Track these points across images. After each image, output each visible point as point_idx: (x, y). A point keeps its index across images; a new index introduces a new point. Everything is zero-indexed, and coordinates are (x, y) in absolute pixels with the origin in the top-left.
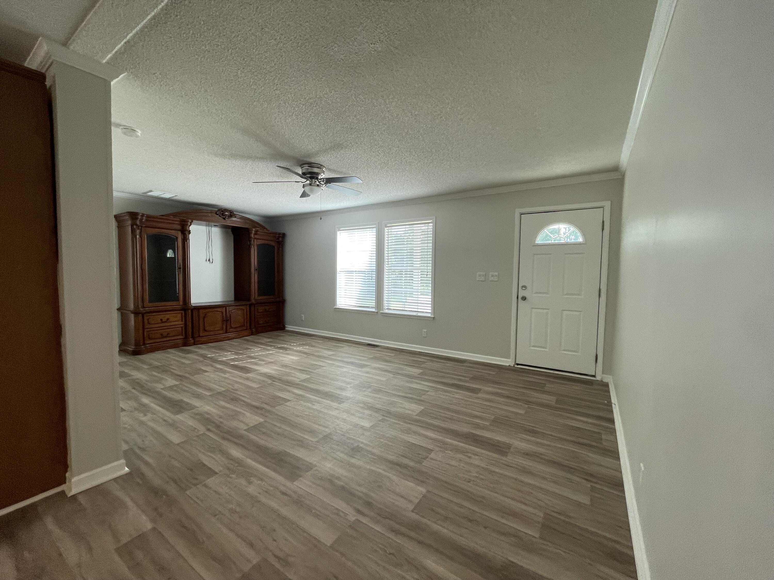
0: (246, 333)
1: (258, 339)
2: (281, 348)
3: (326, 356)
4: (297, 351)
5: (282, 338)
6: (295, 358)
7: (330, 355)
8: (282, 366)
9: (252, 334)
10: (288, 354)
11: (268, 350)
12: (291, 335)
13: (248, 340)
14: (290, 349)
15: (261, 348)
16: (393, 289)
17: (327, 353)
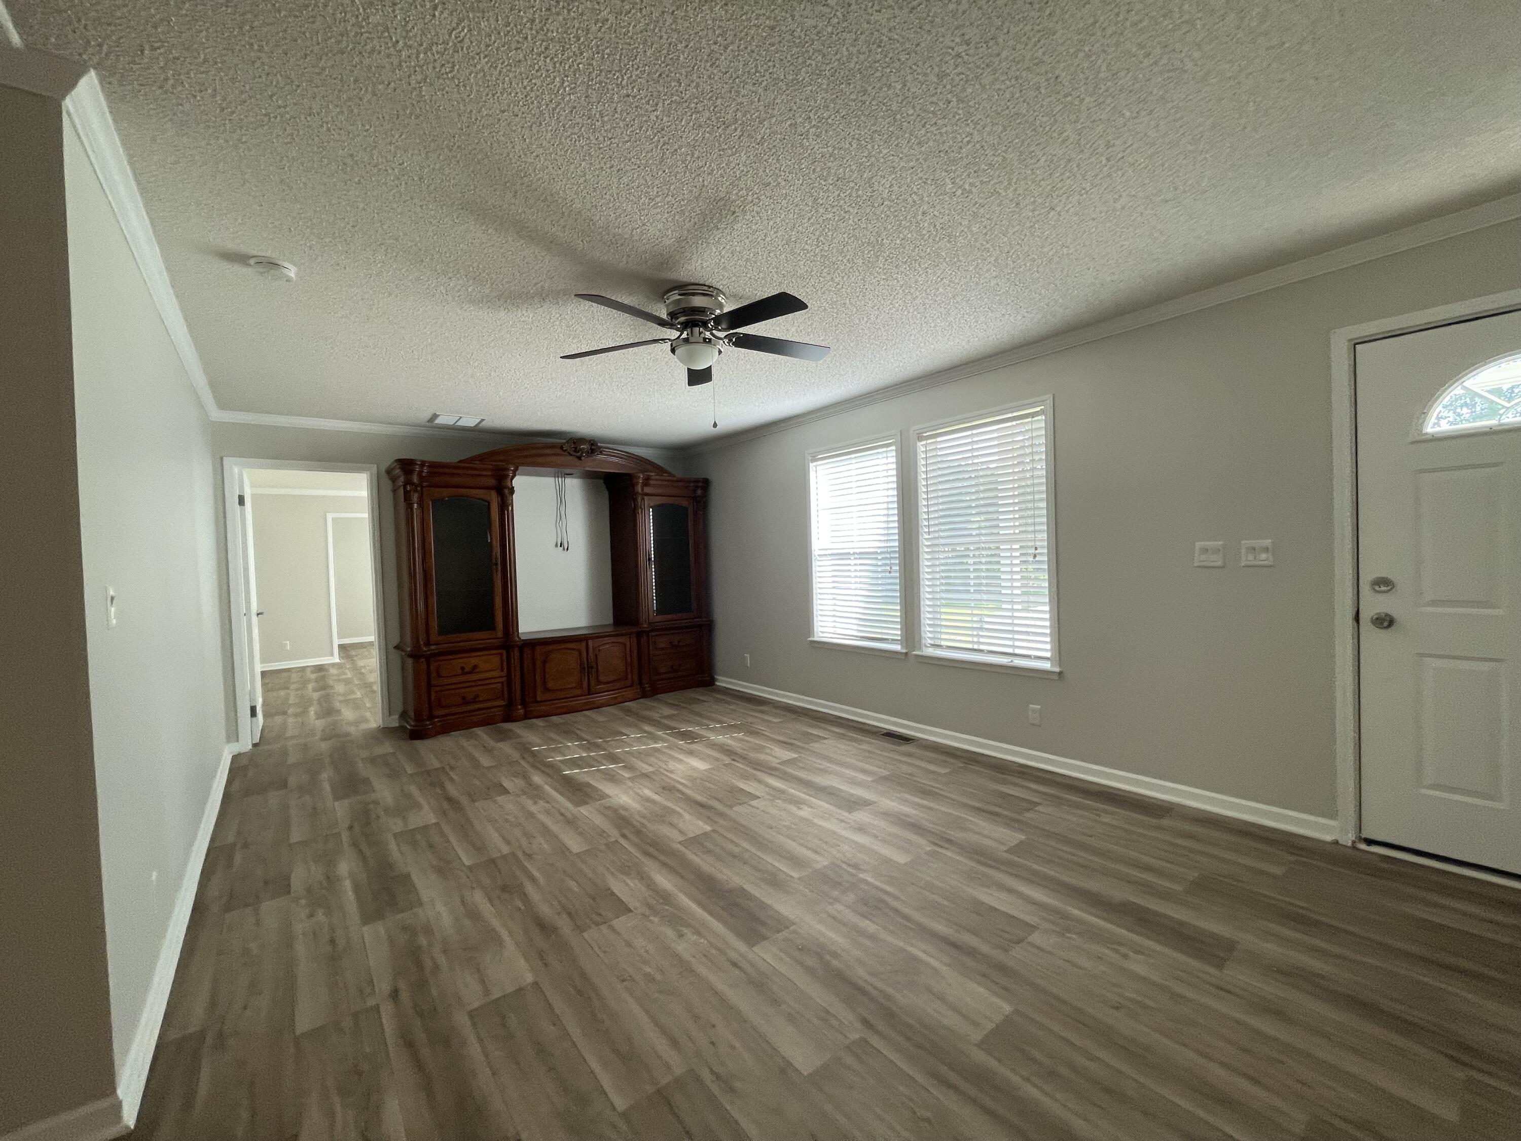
0: (629, 693)
1: (652, 708)
2: (685, 736)
3: (774, 762)
4: (714, 746)
5: (696, 707)
6: (701, 765)
7: (783, 763)
8: (664, 788)
9: (644, 695)
10: (691, 753)
11: (656, 739)
12: (721, 700)
13: (629, 711)
14: (702, 737)
15: (645, 732)
16: (944, 595)
17: (779, 754)
